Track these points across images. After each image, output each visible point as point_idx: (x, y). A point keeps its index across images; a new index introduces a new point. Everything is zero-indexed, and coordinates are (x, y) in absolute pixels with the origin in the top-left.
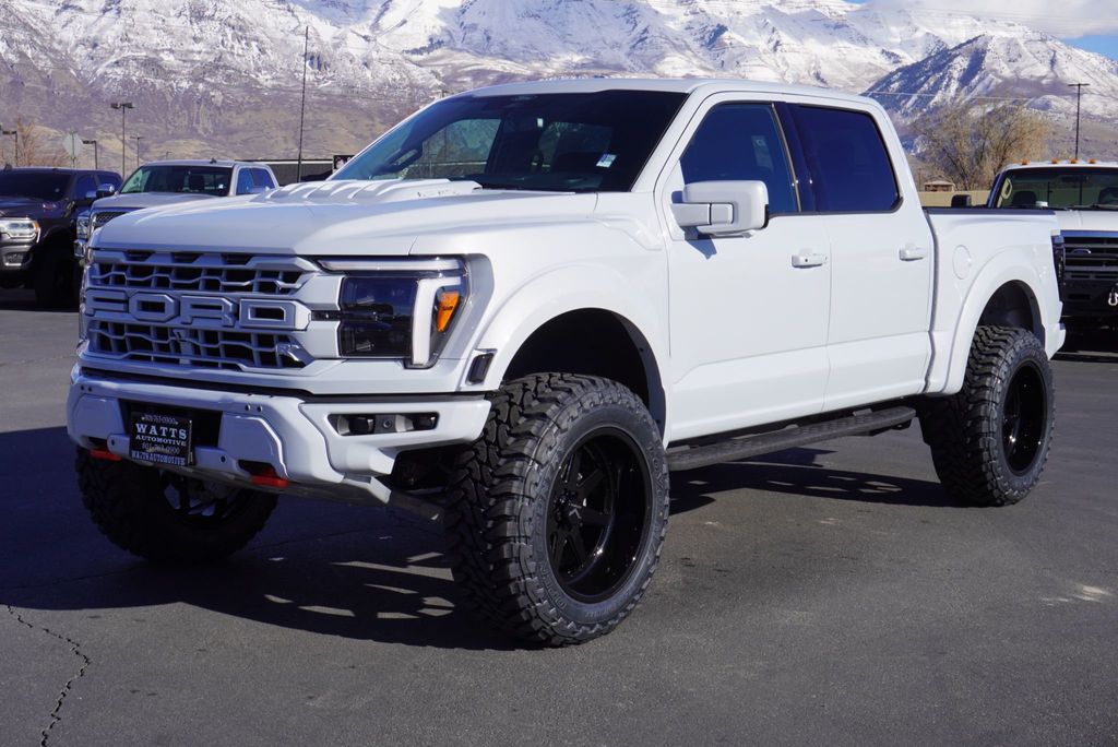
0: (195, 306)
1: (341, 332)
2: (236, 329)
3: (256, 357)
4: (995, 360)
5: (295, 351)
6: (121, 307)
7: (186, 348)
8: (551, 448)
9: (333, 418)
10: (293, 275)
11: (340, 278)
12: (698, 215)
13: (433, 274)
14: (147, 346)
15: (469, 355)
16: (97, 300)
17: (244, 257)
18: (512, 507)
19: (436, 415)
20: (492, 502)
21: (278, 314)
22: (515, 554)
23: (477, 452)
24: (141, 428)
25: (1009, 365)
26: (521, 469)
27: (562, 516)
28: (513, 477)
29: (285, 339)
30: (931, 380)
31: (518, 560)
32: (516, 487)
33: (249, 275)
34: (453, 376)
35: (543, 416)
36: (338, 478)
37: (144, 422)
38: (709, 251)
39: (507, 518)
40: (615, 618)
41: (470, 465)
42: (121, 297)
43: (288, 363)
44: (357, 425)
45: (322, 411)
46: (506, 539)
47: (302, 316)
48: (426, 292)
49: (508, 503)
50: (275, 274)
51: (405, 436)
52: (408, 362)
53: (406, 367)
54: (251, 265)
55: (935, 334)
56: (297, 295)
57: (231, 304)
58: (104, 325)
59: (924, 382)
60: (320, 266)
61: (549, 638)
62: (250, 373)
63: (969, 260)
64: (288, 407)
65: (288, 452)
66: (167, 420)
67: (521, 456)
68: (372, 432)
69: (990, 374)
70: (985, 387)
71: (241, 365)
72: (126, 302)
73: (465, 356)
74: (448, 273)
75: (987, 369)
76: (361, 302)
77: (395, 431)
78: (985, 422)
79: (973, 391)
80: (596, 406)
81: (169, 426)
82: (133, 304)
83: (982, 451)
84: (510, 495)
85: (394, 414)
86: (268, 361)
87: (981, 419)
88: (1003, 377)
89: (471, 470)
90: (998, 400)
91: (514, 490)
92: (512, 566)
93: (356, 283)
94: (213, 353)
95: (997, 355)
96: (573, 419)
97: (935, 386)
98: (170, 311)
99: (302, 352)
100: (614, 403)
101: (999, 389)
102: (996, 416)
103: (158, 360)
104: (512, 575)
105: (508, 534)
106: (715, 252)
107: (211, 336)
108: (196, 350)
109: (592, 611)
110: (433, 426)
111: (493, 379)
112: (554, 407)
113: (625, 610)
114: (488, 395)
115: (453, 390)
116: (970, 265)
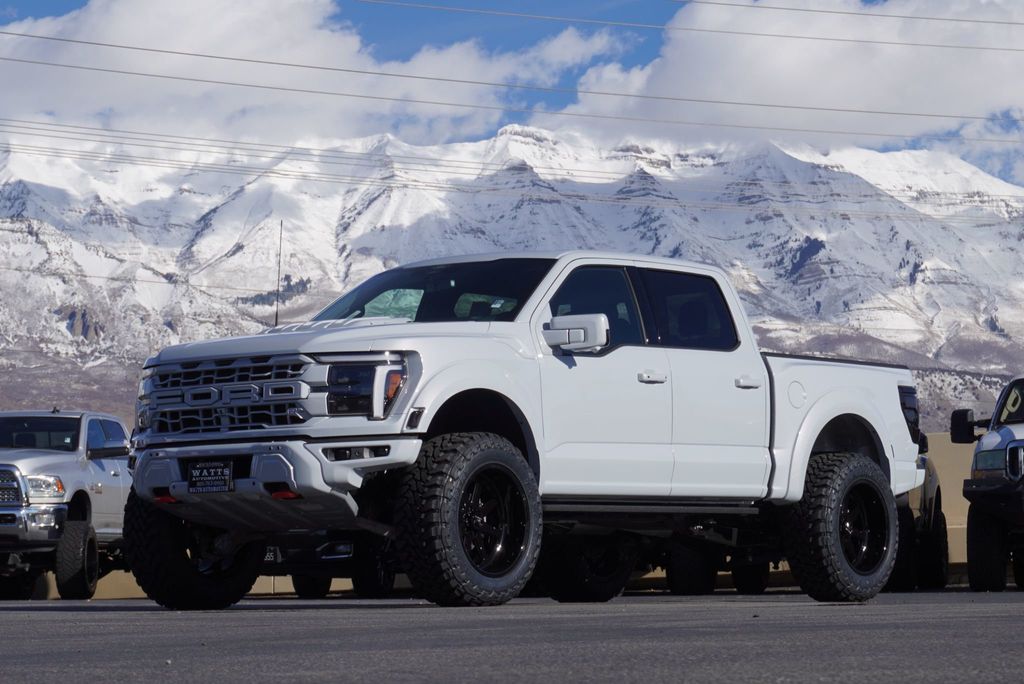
0: (232, 392)
1: (329, 398)
2: (261, 403)
3: (273, 420)
4: (830, 475)
5: (300, 412)
6: (179, 399)
7: (225, 421)
8: (460, 470)
9: (325, 451)
10: (298, 366)
11: (328, 366)
12: (562, 337)
13: (384, 363)
14: (197, 423)
15: (409, 411)
16: (159, 398)
17: (266, 358)
18: (437, 504)
19: (389, 447)
20: (424, 502)
21: (289, 390)
22: (439, 534)
23: (414, 475)
24: (196, 473)
25: (842, 479)
26: (442, 481)
28: (436, 486)
29: (293, 406)
30: (774, 487)
31: (441, 537)
32: (438, 491)
33: (269, 368)
34: (399, 424)
35: (455, 451)
36: (327, 489)
37: (198, 469)
38: (571, 364)
39: (433, 511)
40: (506, 591)
41: (410, 483)
42: (179, 393)
43: (296, 420)
44: (339, 455)
45: (319, 448)
46: (433, 524)
47: (305, 390)
48: (381, 373)
49: (434, 501)
50: (286, 367)
51: (368, 460)
52: (370, 416)
53: (369, 419)
54: (271, 362)
55: (775, 451)
56: (302, 377)
58: (164, 414)
59: (766, 488)
60: (315, 359)
61: (462, 595)
62: (269, 429)
63: (805, 394)
64: (297, 446)
65: (297, 473)
66: (216, 464)
67: (442, 474)
68: (349, 459)
69: (825, 486)
70: (822, 496)
71: (264, 425)
72: (182, 396)
73: (406, 411)
74: (393, 363)
75: (824, 482)
76: (340, 381)
77: (363, 457)
78: (822, 524)
79: (813, 500)
80: (489, 448)
81: (216, 468)
82: (188, 397)
83: (822, 548)
84: (435, 497)
85: (363, 447)
86: (282, 421)
87: (819, 521)
88: (837, 488)
89: (410, 486)
90: (832, 506)
91: (437, 493)
92: (437, 541)
93: (337, 370)
95: (833, 471)
96: (474, 454)
98: (214, 397)
100: (501, 448)
101: (834, 497)
102: (831, 518)
103: (204, 431)
104: (437, 547)
105: (435, 520)
106: (575, 365)
107: (242, 410)
108: (232, 420)
109: (490, 582)
110: (387, 454)
111: (423, 426)
112: (462, 446)
113: (512, 588)
114: (420, 436)
115: (399, 432)
116: (805, 398)
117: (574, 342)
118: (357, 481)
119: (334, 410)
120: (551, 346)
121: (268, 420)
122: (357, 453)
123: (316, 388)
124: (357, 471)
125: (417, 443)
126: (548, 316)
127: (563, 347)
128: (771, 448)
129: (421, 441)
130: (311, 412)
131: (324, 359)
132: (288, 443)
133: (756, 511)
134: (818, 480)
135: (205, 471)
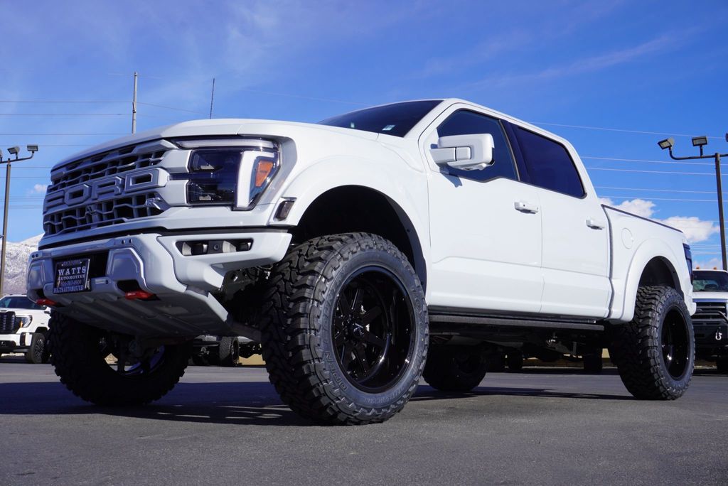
0: (101, 186)
2: (123, 195)
3: (135, 213)
4: (653, 301)
8: (335, 269)
9: (180, 245)
11: (190, 151)
15: (277, 201)
18: (305, 307)
19: (251, 240)
20: (291, 305)
21: (148, 178)
22: (307, 343)
23: (283, 275)
25: (663, 305)
26: (312, 281)
27: (348, 331)
28: (306, 286)
29: (152, 195)
30: (613, 310)
31: (309, 347)
32: (307, 293)
33: (134, 158)
34: (265, 215)
35: (331, 249)
36: (182, 289)
38: (458, 184)
39: (301, 315)
40: (388, 408)
41: (279, 283)
42: (61, 194)
44: (196, 248)
45: (172, 241)
46: (300, 331)
47: (163, 178)
49: (302, 304)
50: (149, 155)
52: (233, 207)
53: (232, 210)
55: (613, 280)
57: (120, 179)
59: (608, 311)
60: (177, 145)
61: (336, 414)
63: (632, 239)
67: (313, 273)
68: (206, 253)
69: (651, 310)
70: (649, 318)
73: (274, 201)
75: (649, 307)
76: (203, 168)
77: (222, 252)
78: (650, 340)
79: (641, 321)
80: (371, 248)
83: (650, 358)
84: (304, 299)
85: (222, 240)
87: (647, 337)
88: (660, 312)
89: (278, 287)
90: (658, 326)
91: (306, 295)
92: (304, 352)
93: (200, 154)
94: (110, 216)
95: (655, 299)
96: (353, 253)
97: (616, 314)
98: (86, 194)
99: (162, 202)
100: (385, 250)
101: (658, 319)
102: (657, 336)
104: (305, 358)
105: (302, 326)
106: (461, 185)
107: (109, 205)
108: (101, 217)
109: (369, 398)
110: (248, 249)
111: (294, 218)
112: (339, 243)
113: (395, 404)
114: (289, 229)
115: (265, 224)
116: (633, 241)
117: (460, 159)
118: (217, 280)
119: (194, 200)
120: (438, 164)
121: (130, 214)
122: (215, 247)
123: (176, 175)
124: (214, 267)
125: (286, 238)
126: (435, 139)
127: (450, 164)
128: (610, 278)
129: (290, 236)
130: (169, 201)
131: (187, 144)
132: (142, 237)
133: (601, 328)
134: (644, 306)
135: (68, 270)
